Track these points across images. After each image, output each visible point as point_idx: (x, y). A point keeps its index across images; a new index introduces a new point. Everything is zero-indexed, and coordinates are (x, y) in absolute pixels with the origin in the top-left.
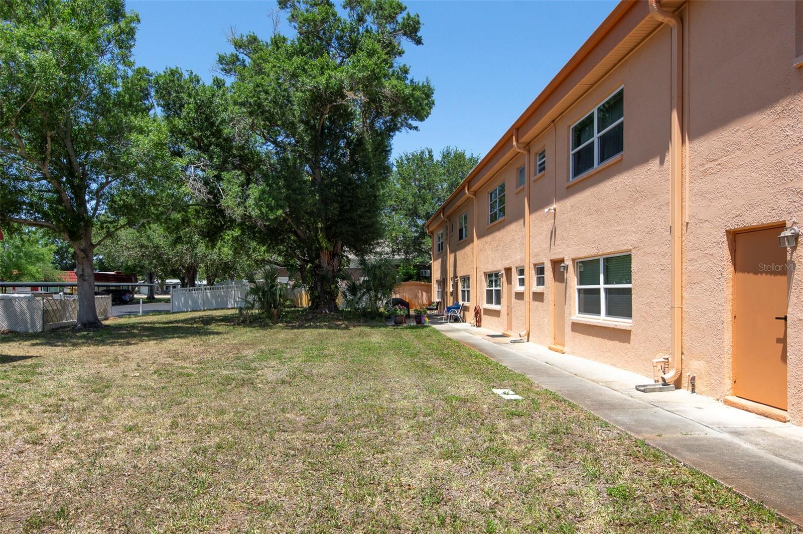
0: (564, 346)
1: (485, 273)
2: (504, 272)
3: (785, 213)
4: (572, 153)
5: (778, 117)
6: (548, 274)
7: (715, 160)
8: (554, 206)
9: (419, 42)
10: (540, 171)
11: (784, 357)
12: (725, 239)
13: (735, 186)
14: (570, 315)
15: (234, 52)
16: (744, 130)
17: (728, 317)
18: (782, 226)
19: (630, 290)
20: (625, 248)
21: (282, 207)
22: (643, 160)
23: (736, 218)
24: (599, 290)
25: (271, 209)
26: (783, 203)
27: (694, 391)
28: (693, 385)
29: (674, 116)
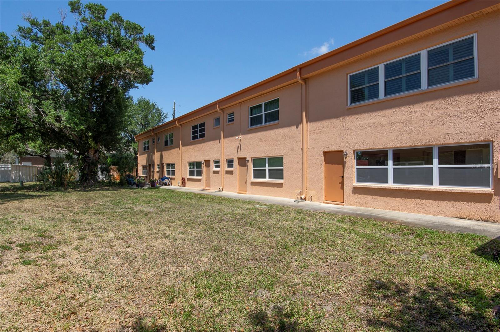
0: (246, 191)
1: (188, 162)
2: (204, 162)
3: (343, 148)
4: (249, 117)
6: (236, 163)
7: (319, 130)
8: (240, 137)
9: (153, 48)
10: (230, 121)
11: (342, 188)
12: (323, 154)
13: (326, 138)
14: (250, 179)
15: (30, 27)
17: (323, 177)
18: (342, 151)
19: (283, 169)
20: (280, 155)
21: (83, 124)
22: (289, 125)
23: (327, 148)
24: (265, 170)
25: (77, 125)
26: (342, 145)
27: (311, 201)
28: (311, 199)
29: (304, 114)
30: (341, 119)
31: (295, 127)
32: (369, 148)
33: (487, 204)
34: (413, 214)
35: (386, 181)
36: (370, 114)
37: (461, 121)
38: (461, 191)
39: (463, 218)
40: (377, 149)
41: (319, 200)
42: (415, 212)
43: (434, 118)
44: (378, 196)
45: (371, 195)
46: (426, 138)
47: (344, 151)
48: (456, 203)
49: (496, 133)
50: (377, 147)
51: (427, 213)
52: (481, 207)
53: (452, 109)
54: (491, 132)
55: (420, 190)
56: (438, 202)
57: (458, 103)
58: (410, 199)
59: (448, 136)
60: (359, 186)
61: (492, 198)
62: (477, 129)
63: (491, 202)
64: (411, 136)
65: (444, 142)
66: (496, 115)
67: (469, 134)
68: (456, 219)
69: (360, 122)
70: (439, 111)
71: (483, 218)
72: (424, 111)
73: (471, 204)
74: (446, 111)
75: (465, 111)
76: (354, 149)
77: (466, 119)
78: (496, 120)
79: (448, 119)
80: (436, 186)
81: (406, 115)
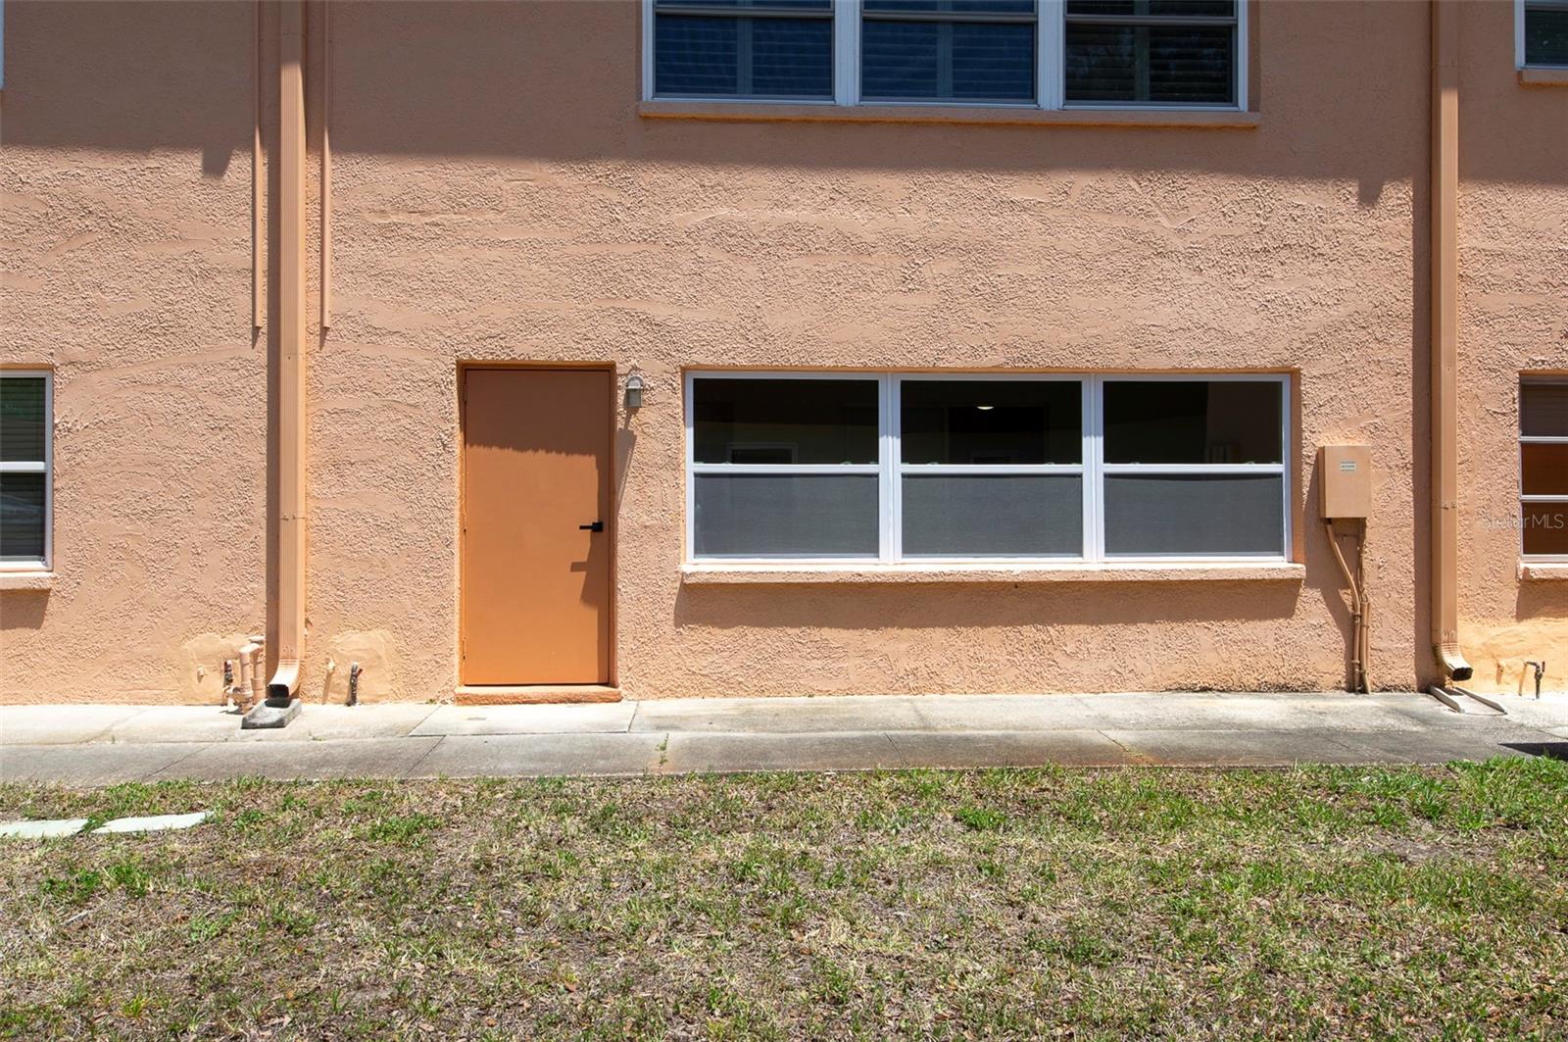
3: (615, 349)
5: (596, 182)
12: (453, 377)
13: (486, 278)
16: (510, 177)
18: (607, 370)
23: (488, 340)
26: (610, 330)
27: (352, 701)
28: (353, 686)
29: (292, 81)
30: (599, 169)
31: (196, 161)
32: (782, 362)
33: (1281, 620)
34: (1010, 696)
35: (869, 545)
36: (792, 175)
37: (1197, 279)
38: (1203, 576)
39: (1204, 690)
40: (829, 370)
41: (411, 686)
42: (1015, 690)
43: (1095, 249)
44: (832, 625)
45: (793, 626)
46: (1065, 336)
47: (621, 369)
48: (1179, 628)
49: (1310, 341)
50: (829, 363)
51: (1067, 683)
52: (1262, 632)
53: (1165, 222)
54: (1295, 337)
55: (1043, 578)
56: (1110, 628)
57: (1189, 201)
58: (993, 629)
59: (1150, 338)
60: (723, 580)
61: (1296, 595)
62: (1252, 321)
63: (1292, 616)
64: (1003, 319)
65: (1136, 363)
66: (1310, 274)
67: (1225, 336)
68: (1184, 694)
69: (723, 212)
70: (1119, 223)
71: (1271, 677)
72: (1055, 212)
73: (1229, 624)
74: (1143, 226)
75: (1211, 241)
76: (687, 359)
77: (1213, 272)
78: (1308, 290)
79: (1149, 263)
80: (1094, 561)
81: (977, 214)
